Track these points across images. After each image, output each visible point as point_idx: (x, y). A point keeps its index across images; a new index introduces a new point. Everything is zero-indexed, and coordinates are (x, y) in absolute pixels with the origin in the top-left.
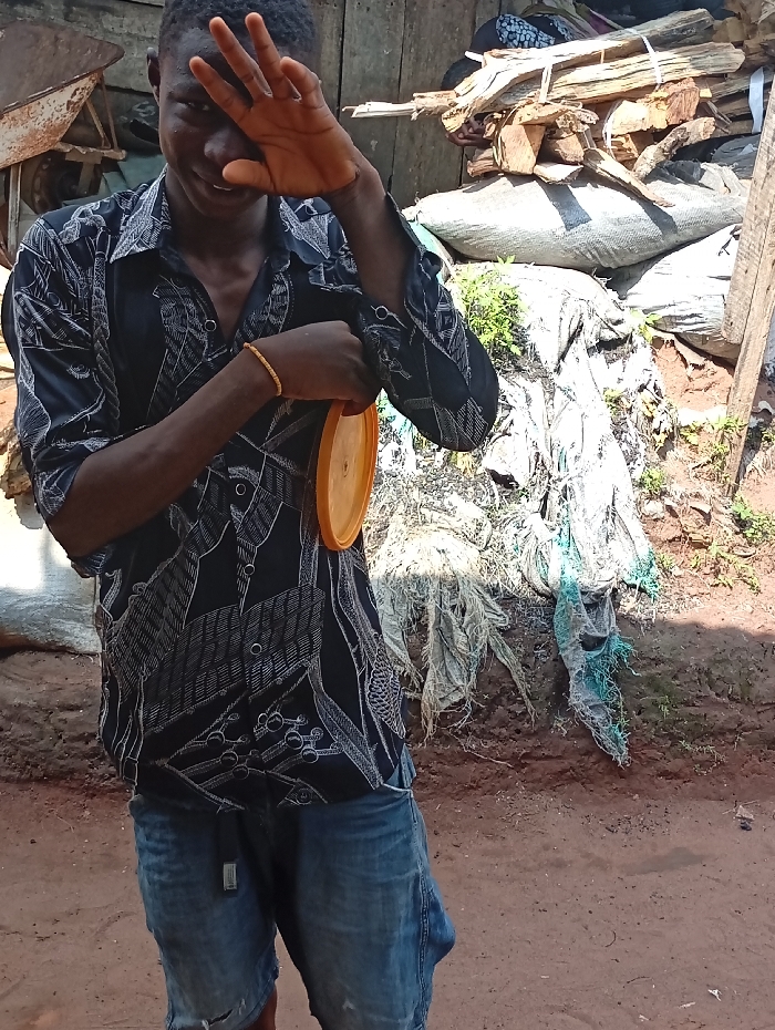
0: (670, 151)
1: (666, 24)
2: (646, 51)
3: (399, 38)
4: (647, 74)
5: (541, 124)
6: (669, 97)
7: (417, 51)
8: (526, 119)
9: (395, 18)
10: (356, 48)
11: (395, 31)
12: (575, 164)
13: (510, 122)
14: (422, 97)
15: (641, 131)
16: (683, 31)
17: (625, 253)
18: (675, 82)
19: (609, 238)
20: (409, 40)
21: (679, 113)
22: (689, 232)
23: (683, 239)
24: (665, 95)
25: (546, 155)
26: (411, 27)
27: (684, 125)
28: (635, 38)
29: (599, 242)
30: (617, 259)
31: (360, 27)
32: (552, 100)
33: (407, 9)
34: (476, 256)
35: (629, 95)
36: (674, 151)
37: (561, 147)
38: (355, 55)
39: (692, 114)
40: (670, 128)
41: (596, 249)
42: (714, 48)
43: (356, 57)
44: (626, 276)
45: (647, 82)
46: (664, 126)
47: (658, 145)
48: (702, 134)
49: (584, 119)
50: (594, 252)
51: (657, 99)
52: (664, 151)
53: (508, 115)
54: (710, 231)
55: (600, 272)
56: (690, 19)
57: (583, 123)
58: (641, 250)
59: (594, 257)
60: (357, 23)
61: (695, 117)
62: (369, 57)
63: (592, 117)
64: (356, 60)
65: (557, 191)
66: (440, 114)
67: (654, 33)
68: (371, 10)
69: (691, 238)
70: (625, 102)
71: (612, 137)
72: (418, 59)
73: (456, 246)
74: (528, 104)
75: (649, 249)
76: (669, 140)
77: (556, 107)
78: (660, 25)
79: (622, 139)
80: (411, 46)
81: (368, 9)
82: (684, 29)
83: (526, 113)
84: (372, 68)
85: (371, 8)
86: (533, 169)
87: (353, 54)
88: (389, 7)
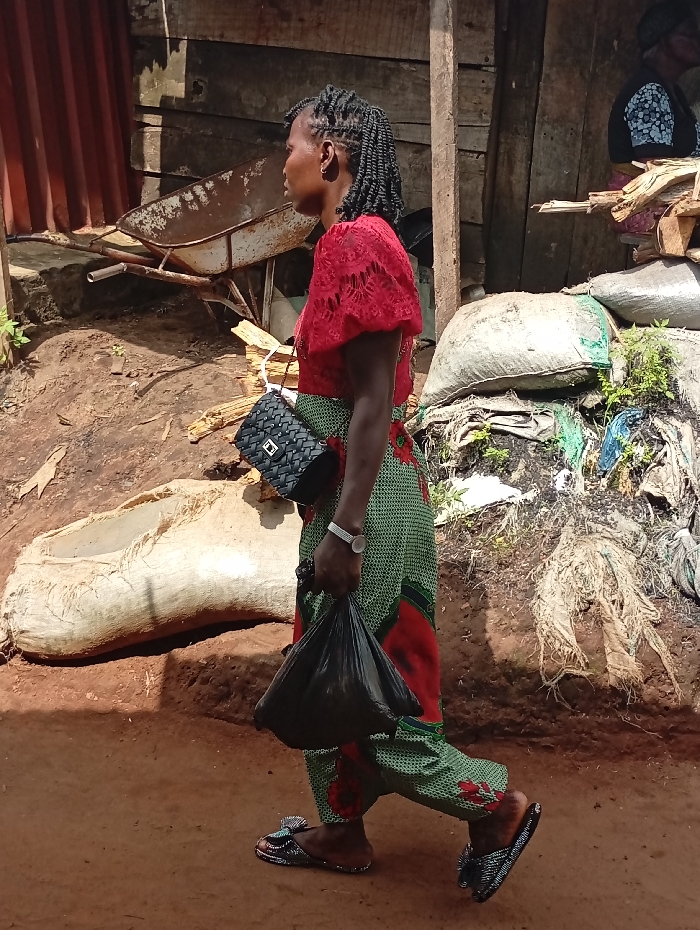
3: (576, 162)
5: (692, 217)
7: (592, 171)
8: (681, 211)
9: (574, 145)
10: (541, 169)
11: (574, 155)
13: (667, 215)
14: (596, 195)
20: (585, 163)
25: (697, 241)
26: (587, 152)
31: (545, 153)
33: (584, 138)
38: (540, 174)
53: (667, 209)
60: (543, 149)
62: (551, 177)
64: (541, 178)
66: (610, 208)
68: (554, 139)
72: (591, 177)
73: (621, 313)
74: (682, 200)
80: (586, 167)
81: (552, 138)
83: (680, 208)
84: (554, 185)
85: (556, 138)
86: (685, 252)
87: (539, 174)
88: (569, 136)
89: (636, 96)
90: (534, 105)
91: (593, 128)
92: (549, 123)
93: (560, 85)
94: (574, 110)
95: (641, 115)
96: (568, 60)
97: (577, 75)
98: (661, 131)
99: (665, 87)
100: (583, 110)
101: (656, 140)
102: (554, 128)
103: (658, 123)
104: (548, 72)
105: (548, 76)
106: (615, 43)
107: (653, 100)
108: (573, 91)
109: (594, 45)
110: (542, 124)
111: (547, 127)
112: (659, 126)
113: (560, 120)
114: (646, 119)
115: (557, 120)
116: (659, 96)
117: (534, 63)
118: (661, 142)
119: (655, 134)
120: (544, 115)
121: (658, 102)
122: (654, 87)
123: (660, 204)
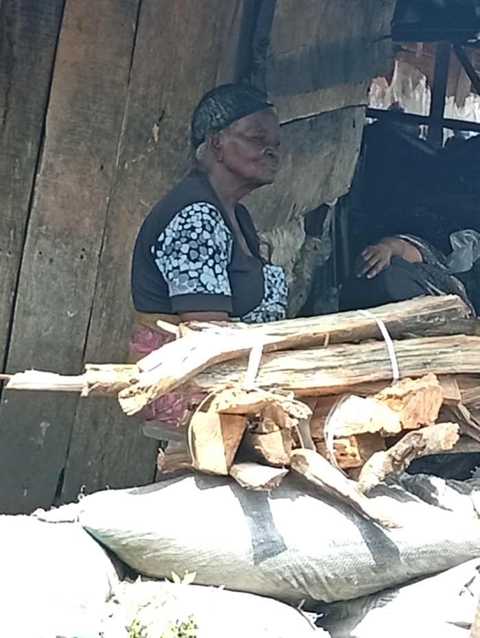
0: (402, 461)
1: (409, 309)
2: (382, 339)
3: (87, 299)
4: (382, 366)
5: (243, 415)
6: (405, 395)
7: (110, 316)
8: (224, 407)
9: (85, 274)
10: (32, 306)
11: (84, 290)
12: (279, 466)
13: (204, 409)
14: (97, 370)
15: (368, 433)
16: (429, 319)
17: (342, 583)
18: (414, 378)
19: (320, 563)
20: (100, 303)
21: (416, 415)
22: (423, 565)
23: (415, 571)
24: (400, 393)
25: (246, 453)
26: (104, 287)
27: (421, 431)
28: (368, 322)
29: (308, 566)
30: (330, 590)
31: (40, 281)
32: (261, 387)
33: (100, 264)
34: (150, 572)
35: (358, 389)
36: (408, 461)
37: (263, 444)
38: (29, 314)
39: (434, 417)
40: (405, 432)
41: (304, 575)
42: (465, 342)
43: (31, 318)
44: (344, 613)
45: (380, 375)
46: (397, 430)
47: (388, 452)
48: (442, 444)
49: (293, 412)
50: (302, 579)
51: (390, 397)
52: (394, 460)
53: (202, 400)
54: (450, 564)
55: (311, 606)
56: (439, 306)
57: (292, 416)
58: (361, 581)
59: (300, 584)
60: (36, 276)
61: (437, 422)
62: (46, 319)
63: (304, 411)
64: (31, 320)
65: (254, 498)
66: (118, 391)
67: (392, 319)
68: (54, 263)
69: (426, 571)
70: (353, 397)
71: (335, 438)
72: (110, 326)
73: (126, 557)
74: (228, 388)
75: (372, 581)
76: (401, 446)
77: (262, 396)
78: (400, 311)
79: (346, 442)
80: (102, 310)
81: (51, 261)
82: (430, 317)
83: (224, 401)
84: (49, 332)
85: (56, 260)
86: (229, 469)
87: (27, 313)
88: (77, 260)
89: (178, 219)
90: (25, 207)
91: (116, 251)
92: (47, 237)
93: (69, 182)
94: (87, 221)
95: (185, 248)
96: (82, 147)
97: (95, 170)
98: (216, 275)
99: (220, 210)
100: (102, 223)
101: (210, 288)
102: (55, 246)
103: (211, 263)
104: (50, 160)
105: (50, 166)
106: (156, 129)
107: (204, 227)
108: (87, 193)
109: (123, 129)
110: (37, 238)
111: (44, 243)
112: (213, 268)
113: (65, 235)
114: (194, 255)
115: (60, 235)
116: (213, 222)
117: (30, 145)
118: (218, 291)
119: (207, 278)
120: (40, 225)
121: (211, 232)
122: (206, 210)
123: (195, 389)
